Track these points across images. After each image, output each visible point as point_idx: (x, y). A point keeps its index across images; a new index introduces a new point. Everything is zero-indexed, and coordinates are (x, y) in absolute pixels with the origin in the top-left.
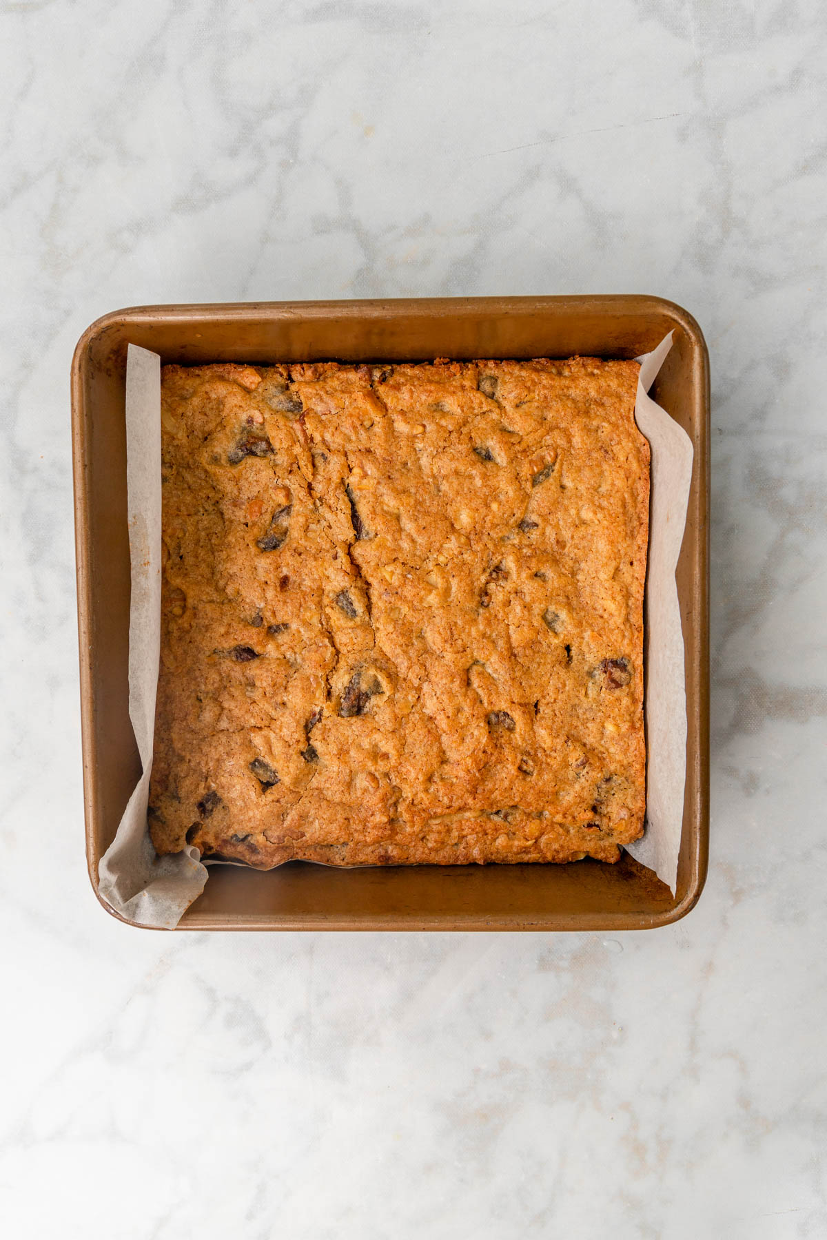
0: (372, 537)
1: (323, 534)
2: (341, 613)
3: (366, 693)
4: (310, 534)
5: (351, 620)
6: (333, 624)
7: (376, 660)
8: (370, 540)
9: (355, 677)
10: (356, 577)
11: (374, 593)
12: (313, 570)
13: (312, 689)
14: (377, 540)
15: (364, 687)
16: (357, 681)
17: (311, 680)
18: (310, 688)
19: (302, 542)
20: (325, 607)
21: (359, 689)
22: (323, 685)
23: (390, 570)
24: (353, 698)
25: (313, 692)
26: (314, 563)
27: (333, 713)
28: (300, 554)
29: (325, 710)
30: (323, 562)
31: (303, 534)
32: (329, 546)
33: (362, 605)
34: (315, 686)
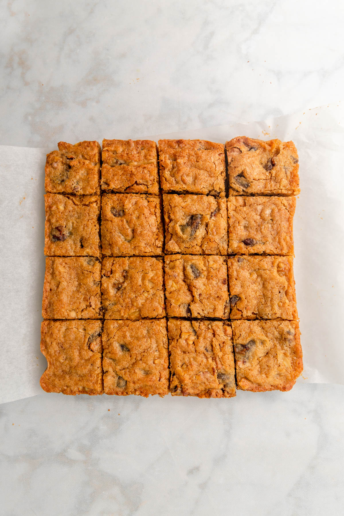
0: (182, 305)
1: (206, 307)
2: (198, 267)
3: (188, 226)
4: (212, 307)
5: (193, 263)
6: (202, 261)
7: (183, 242)
8: (182, 304)
9: (194, 234)
10: (190, 285)
11: (181, 276)
12: (212, 289)
13: (215, 228)
14: (179, 304)
15: (189, 229)
16: (193, 232)
17: (215, 233)
18: (216, 229)
19: (216, 303)
20: (206, 270)
21: (192, 228)
22: (210, 230)
23: (173, 288)
24: (195, 223)
25: (215, 226)
26: (211, 292)
27: (205, 216)
28: (218, 297)
29: (209, 218)
30: (206, 293)
31: (217, 307)
32: (204, 301)
33: (188, 271)
34: (214, 230)
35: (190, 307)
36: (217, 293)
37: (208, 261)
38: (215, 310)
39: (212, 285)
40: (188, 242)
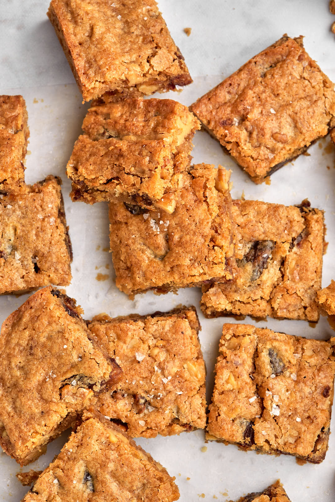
0: (238, 420)
1: (283, 431)
2: (283, 356)
3: (248, 262)
4: (295, 433)
5: (275, 347)
6: (292, 347)
7: (236, 291)
8: (240, 417)
9: (257, 277)
10: (261, 386)
11: (248, 367)
12: (300, 401)
13: (298, 269)
14: (234, 416)
15: (249, 267)
16: (255, 274)
17: (298, 278)
18: (300, 270)
19: (304, 428)
20: (296, 365)
21: (254, 266)
22: (288, 271)
23: (229, 385)
24: (260, 258)
25: (298, 266)
26: (298, 406)
27: (280, 246)
28: (309, 417)
29: (287, 249)
30: (289, 406)
31: (302, 436)
32: (281, 419)
33: (262, 359)
34: (295, 271)
35: (253, 427)
36: (309, 409)
37: (303, 349)
38: (298, 439)
39: (303, 394)
40: (245, 293)
